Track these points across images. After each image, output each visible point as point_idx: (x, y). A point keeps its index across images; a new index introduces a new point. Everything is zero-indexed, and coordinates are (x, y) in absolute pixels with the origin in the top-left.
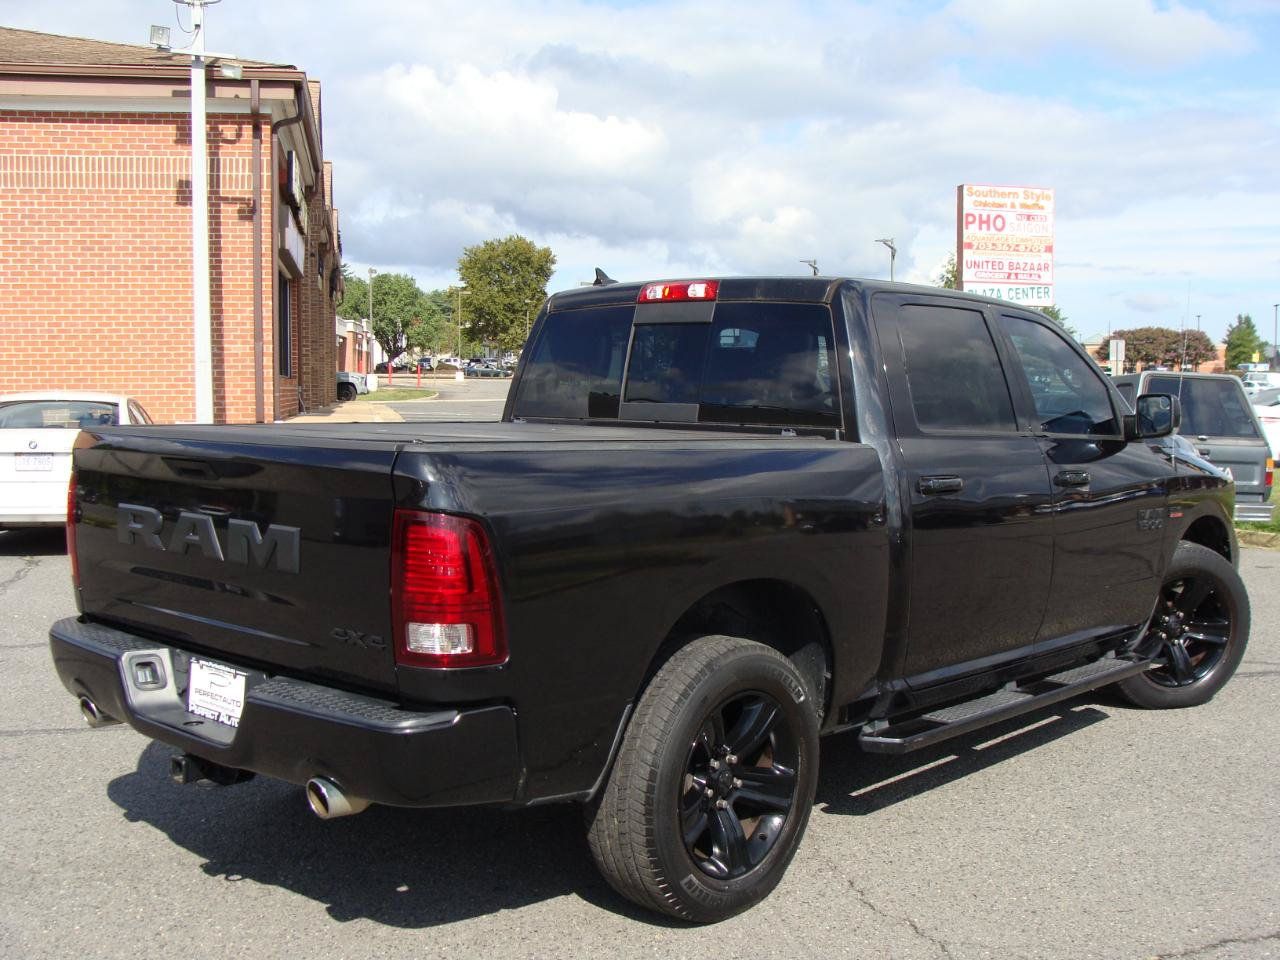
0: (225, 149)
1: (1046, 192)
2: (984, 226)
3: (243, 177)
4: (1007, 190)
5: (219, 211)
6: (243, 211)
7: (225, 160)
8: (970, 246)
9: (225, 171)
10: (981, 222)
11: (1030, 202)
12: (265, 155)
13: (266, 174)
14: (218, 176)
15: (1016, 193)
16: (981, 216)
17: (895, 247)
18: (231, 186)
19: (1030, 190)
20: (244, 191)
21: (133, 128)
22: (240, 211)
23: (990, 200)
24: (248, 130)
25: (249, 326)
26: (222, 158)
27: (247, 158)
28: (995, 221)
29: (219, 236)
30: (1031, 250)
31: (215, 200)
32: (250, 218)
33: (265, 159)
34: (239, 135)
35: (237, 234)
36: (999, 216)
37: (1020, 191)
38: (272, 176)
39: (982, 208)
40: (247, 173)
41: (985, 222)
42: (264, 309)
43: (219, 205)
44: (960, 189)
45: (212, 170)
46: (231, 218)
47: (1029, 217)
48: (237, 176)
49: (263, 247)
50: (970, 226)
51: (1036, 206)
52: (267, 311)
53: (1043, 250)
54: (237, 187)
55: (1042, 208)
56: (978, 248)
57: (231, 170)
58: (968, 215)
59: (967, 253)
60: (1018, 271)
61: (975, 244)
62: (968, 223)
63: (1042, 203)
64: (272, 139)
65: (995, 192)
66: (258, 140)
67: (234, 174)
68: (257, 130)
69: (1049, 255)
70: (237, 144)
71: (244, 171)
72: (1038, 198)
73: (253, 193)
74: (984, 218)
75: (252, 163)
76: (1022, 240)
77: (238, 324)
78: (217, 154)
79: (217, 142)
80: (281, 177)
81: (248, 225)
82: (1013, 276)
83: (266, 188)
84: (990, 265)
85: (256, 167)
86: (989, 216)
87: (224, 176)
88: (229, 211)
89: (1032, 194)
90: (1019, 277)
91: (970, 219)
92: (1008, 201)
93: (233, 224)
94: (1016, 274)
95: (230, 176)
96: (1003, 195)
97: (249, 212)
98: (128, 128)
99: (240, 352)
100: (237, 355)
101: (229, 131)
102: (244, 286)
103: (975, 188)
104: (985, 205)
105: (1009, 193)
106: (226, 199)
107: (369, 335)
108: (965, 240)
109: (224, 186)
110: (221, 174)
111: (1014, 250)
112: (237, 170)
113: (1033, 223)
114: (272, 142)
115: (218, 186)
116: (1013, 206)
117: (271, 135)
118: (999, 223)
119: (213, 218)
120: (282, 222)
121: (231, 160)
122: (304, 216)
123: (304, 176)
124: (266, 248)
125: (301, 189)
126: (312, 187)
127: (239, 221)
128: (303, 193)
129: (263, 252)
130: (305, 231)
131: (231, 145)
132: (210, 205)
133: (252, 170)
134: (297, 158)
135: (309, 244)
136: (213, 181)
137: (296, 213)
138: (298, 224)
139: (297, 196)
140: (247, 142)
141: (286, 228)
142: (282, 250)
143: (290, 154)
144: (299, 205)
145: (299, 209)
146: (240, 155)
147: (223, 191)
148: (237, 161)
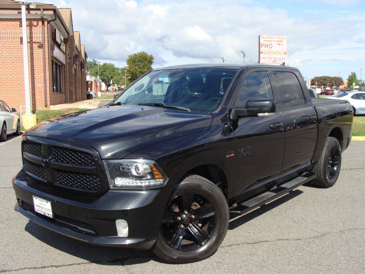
0: (34, 29)
1: (284, 37)
2: (266, 47)
4: (273, 37)
5: (33, 46)
6: (40, 46)
7: (34, 32)
8: (262, 53)
9: (34, 35)
10: (265, 46)
11: (280, 40)
12: (46, 30)
13: (46, 35)
14: (32, 36)
15: (275, 38)
16: (265, 44)
17: (245, 53)
18: (36, 39)
19: (279, 37)
20: (40, 40)
21: (8, 23)
22: (38, 46)
23: (268, 39)
24: (40, 23)
25: (43, 78)
27: (41, 31)
28: (269, 46)
29: (33, 53)
30: (280, 54)
31: (31, 42)
32: (42, 48)
33: (46, 31)
34: (38, 25)
35: (38, 53)
36: (271, 44)
37: (276, 37)
38: (48, 36)
39: (266, 42)
40: (41, 35)
41: (266, 46)
42: (47, 74)
43: (32, 45)
44: (259, 36)
46: (36, 48)
47: (279, 44)
48: (38, 36)
49: (46, 56)
50: (262, 47)
51: (281, 41)
53: (283, 53)
54: (38, 39)
55: (283, 42)
56: (264, 53)
58: (262, 44)
59: (261, 55)
60: (276, 60)
61: (264, 52)
62: (261, 46)
63: (283, 40)
64: (48, 25)
65: (269, 37)
66: (44, 26)
67: (37, 35)
68: (43, 23)
69: (285, 55)
70: (38, 27)
72: (282, 38)
73: (43, 41)
74: (266, 45)
75: (42, 32)
76: (277, 51)
77: (39, 78)
78: (32, 30)
79: (32, 26)
80: (52, 36)
81: (41, 50)
82: (275, 61)
83: (46, 40)
84: (268, 58)
85: (43, 33)
86: (268, 44)
87: (34, 36)
88: (35, 46)
89: (280, 38)
90: (277, 61)
91: (262, 45)
92: (273, 40)
93: (37, 50)
94: (276, 61)
95: (36, 36)
96: (272, 38)
97: (41, 46)
98: (6, 23)
100: (39, 87)
101: (35, 23)
102: (41, 68)
103: (264, 36)
104: (267, 41)
105: (274, 37)
106: (35, 43)
107: (100, 81)
108: (261, 51)
109: (34, 39)
110: (33, 36)
111: (275, 54)
112: (38, 34)
113: (280, 46)
114: (48, 27)
115: (32, 39)
116: (275, 41)
117: (47, 24)
118: (271, 46)
119: (31, 48)
120: (52, 49)
121: (36, 32)
122: (63, 47)
123: (64, 36)
124: (47, 56)
125: (61, 39)
126: (67, 39)
127: (39, 49)
128: (62, 41)
129: (46, 58)
130: (64, 51)
131: (36, 27)
132: (30, 45)
133: (42, 34)
134: (60, 31)
135: (67, 55)
136: (31, 38)
137: (59, 46)
138: (61, 49)
139: (59, 42)
140: (40, 26)
141: (54, 51)
142: (53, 57)
143: (55, 30)
144: (60, 44)
145: (60, 45)
146: (38, 30)
147: (34, 40)
148: (38, 32)
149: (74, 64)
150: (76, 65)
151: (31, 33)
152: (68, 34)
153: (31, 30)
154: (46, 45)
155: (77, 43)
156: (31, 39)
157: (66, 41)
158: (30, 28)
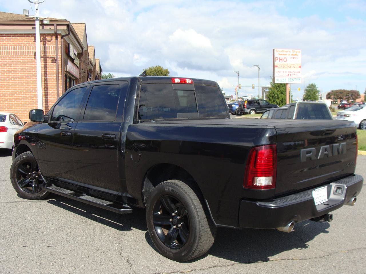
0: (48, 44)
1: (299, 51)
2: (281, 61)
3: (53, 51)
4: (287, 50)
5: (46, 61)
6: (53, 61)
7: (48, 47)
8: (277, 66)
9: (48, 49)
10: (280, 60)
11: (294, 53)
12: (59, 45)
13: (59, 50)
14: (46, 51)
15: (289, 51)
16: (280, 58)
18: (50, 54)
19: (294, 50)
20: (54, 55)
21: (27, 38)
22: (52, 61)
23: (282, 53)
24: (54, 38)
25: (55, 92)
26: (47, 46)
27: (54, 46)
28: (284, 60)
29: (46, 68)
30: (295, 68)
31: (45, 57)
32: (55, 63)
33: (59, 46)
34: (51, 39)
35: (52, 67)
36: (285, 58)
37: (291, 50)
38: (61, 51)
39: (280, 55)
40: (54, 50)
41: (281, 60)
43: (46, 59)
44: (274, 50)
45: (44, 49)
46: (50, 63)
47: (294, 58)
48: (51, 51)
49: (59, 70)
50: (277, 61)
51: (296, 55)
52: (60, 89)
53: (298, 67)
54: (51, 54)
55: (297, 55)
56: (279, 67)
57: (50, 49)
58: (276, 58)
59: (276, 68)
60: (291, 73)
61: (278, 66)
62: (276, 60)
63: (297, 54)
64: (61, 40)
65: (284, 51)
66: (57, 41)
68: (57, 38)
69: (300, 69)
70: (51, 42)
71: (53, 49)
72: (296, 52)
73: (56, 55)
74: (281, 59)
75: (56, 47)
76: (292, 65)
77: (52, 92)
78: (46, 45)
79: (46, 41)
80: (66, 50)
81: (55, 64)
82: (289, 75)
83: (60, 54)
84: (283, 72)
85: (57, 48)
87: (48, 51)
88: (49, 60)
89: (295, 51)
90: (291, 75)
91: (277, 59)
92: (287, 53)
93: (51, 64)
96: (286, 52)
97: (55, 61)
98: (26, 38)
99: (53, 100)
100: (52, 101)
101: (49, 38)
102: (54, 82)
103: (278, 50)
104: (281, 55)
105: (288, 51)
106: (48, 57)
108: (275, 65)
109: (48, 54)
110: (47, 50)
111: (290, 67)
112: (51, 49)
114: (61, 42)
115: (46, 54)
116: (289, 55)
118: (285, 60)
119: (45, 63)
120: (66, 64)
121: (50, 46)
122: (77, 62)
123: (78, 50)
125: (75, 54)
126: (81, 53)
127: (52, 63)
128: (76, 55)
129: (59, 72)
130: (78, 65)
131: (49, 42)
132: (44, 59)
133: (56, 49)
134: (74, 45)
135: (81, 69)
136: (45, 52)
137: (72, 60)
138: (74, 64)
139: (72, 56)
140: (54, 41)
142: (66, 71)
143: (69, 44)
144: (73, 58)
145: (74, 59)
146: (52, 45)
147: (47, 55)
148: (51, 47)
149: (89, 79)
151: (45, 48)
152: (82, 48)
153: (45, 45)
154: (60, 60)
155: (91, 57)
156: (44, 54)
157: (80, 55)
158: (44, 43)
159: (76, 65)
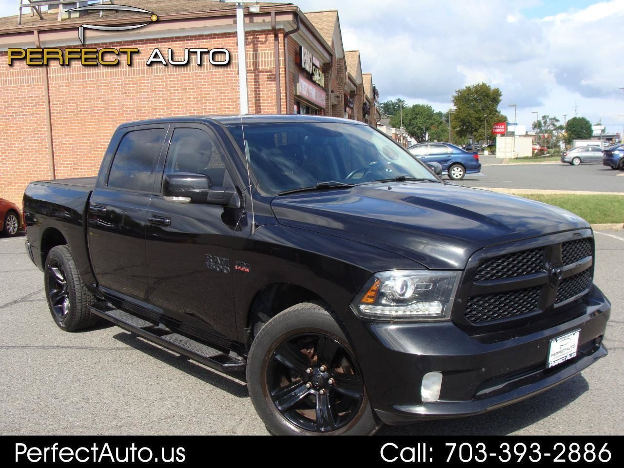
0: (261, 48)
3: (271, 61)
5: (259, 78)
6: (271, 78)
7: (262, 54)
9: (262, 59)
12: (281, 49)
13: (282, 58)
14: (258, 61)
18: (265, 66)
20: (272, 68)
21: (227, 40)
22: (268, 78)
24: (271, 37)
26: (259, 52)
27: (272, 51)
29: (259, 91)
31: (255, 70)
32: (275, 81)
33: (281, 51)
34: (267, 40)
35: (268, 89)
38: (285, 59)
40: (272, 59)
43: (258, 75)
46: (265, 81)
48: (268, 61)
54: (268, 66)
57: (265, 58)
64: (284, 40)
66: (277, 42)
67: (266, 59)
68: (276, 37)
70: (267, 45)
71: (271, 58)
73: (276, 68)
75: (275, 53)
78: (257, 50)
79: (257, 44)
80: (296, 59)
81: (274, 84)
83: (282, 66)
85: (277, 54)
87: (262, 61)
88: (263, 77)
93: (266, 84)
95: (264, 61)
97: (273, 78)
98: (225, 40)
101: (262, 38)
106: (263, 72)
107: (404, 135)
109: (262, 66)
110: (260, 60)
112: (268, 57)
114: (284, 43)
115: (258, 66)
119: (257, 82)
120: (294, 81)
121: (265, 53)
122: (319, 78)
123: (320, 56)
124: (283, 96)
125: (313, 64)
126: (329, 64)
127: (269, 82)
128: (316, 66)
129: (282, 97)
130: (322, 84)
131: (264, 45)
132: (255, 76)
133: (275, 57)
134: (312, 49)
135: (330, 92)
136: (256, 64)
137: (310, 77)
138: (314, 83)
139: (309, 68)
140: (272, 43)
141: (298, 84)
142: (296, 95)
143: (301, 48)
144: (311, 73)
145: (313, 74)
146: (269, 50)
147: (260, 68)
148: (268, 53)
149: (347, 109)
150: (352, 109)
151: (256, 56)
152: (331, 55)
153: (255, 50)
154: (282, 76)
156: (256, 66)
157: (326, 68)
158: (254, 48)
159: (319, 85)
